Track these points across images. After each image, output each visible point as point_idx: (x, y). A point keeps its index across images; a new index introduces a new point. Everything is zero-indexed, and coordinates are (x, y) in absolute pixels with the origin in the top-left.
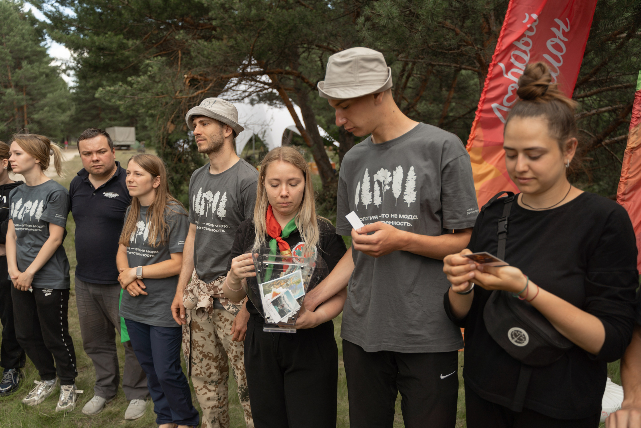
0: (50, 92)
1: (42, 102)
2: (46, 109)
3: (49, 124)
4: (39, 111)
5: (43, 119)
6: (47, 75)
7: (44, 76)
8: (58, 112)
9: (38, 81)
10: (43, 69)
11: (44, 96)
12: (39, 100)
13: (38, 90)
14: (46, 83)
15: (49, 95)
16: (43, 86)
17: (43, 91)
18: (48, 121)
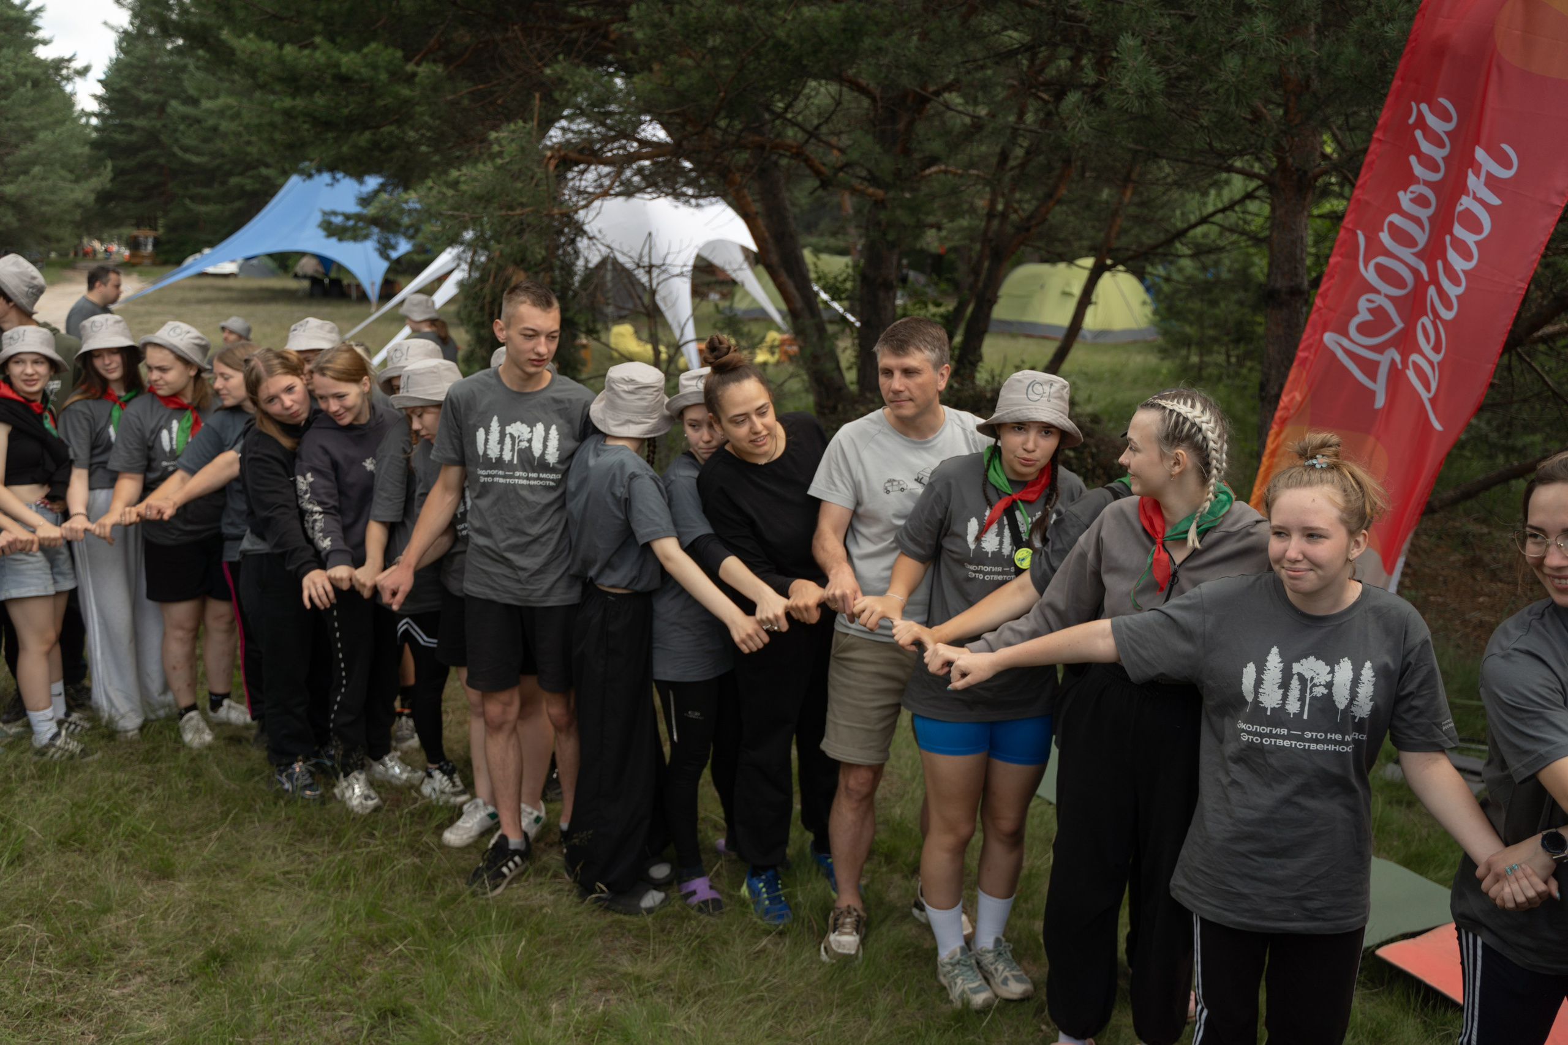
0: (45, 127)
1: (25, 151)
2: (37, 170)
3: (44, 209)
4: (17, 175)
5: (28, 196)
6: (36, 84)
7: (29, 84)
8: (63, 179)
9: (14, 96)
10: (25, 66)
11: (29, 136)
12: (17, 146)
13: (15, 119)
14: (33, 102)
15: (42, 135)
16: (25, 111)
17: (27, 125)
18: (42, 202)
